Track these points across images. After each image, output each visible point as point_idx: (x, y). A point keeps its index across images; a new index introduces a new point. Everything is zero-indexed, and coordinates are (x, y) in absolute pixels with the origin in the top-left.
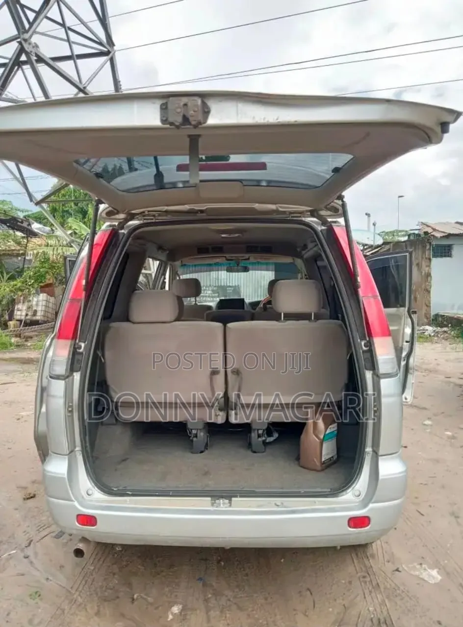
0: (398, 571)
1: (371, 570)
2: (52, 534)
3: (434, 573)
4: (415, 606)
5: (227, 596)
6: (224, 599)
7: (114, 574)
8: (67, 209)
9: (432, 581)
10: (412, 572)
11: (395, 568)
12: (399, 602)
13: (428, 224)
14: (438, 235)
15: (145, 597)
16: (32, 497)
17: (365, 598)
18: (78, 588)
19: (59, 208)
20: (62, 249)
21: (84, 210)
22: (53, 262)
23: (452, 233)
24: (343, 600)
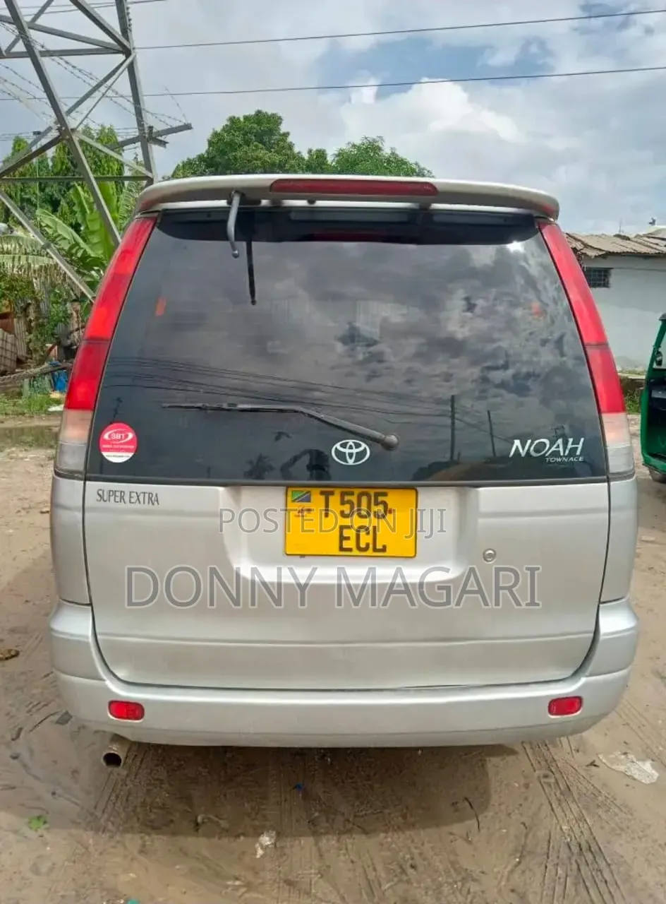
0: (595, 766)
1: (554, 764)
2: (52, 718)
3: (647, 766)
4: (629, 820)
5: (343, 814)
6: (340, 819)
7: (161, 782)
8: (28, 196)
9: (647, 781)
10: (614, 767)
11: (590, 761)
12: (604, 816)
13: (576, 237)
14: (592, 253)
15: (216, 819)
16: (13, 656)
17: (553, 810)
18: (106, 807)
19: (16, 194)
20: (27, 260)
21: (54, 199)
22: (13, 279)
23: (611, 251)
24: (521, 814)
